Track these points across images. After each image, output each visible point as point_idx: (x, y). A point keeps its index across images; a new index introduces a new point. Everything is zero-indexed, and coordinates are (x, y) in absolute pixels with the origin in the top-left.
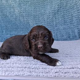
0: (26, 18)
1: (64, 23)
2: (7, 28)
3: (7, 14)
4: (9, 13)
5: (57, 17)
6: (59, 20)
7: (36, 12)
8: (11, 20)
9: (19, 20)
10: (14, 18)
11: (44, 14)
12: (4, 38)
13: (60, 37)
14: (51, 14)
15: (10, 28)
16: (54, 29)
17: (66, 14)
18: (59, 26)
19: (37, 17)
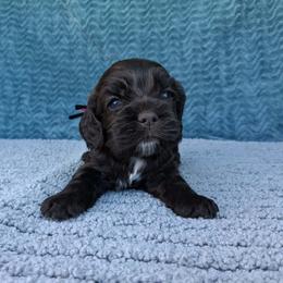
0: (112, 50)
1: (262, 71)
2: (35, 88)
3: (39, 33)
4: (46, 28)
5: (232, 48)
6: (239, 59)
7: (152, 26)
8: (53, 58)
9: (84, 58)
10: (63, 50)
11: (183, 34)
12: (25, 125)
13: (243, 127)
14: (209, 34)
15: (47, 85)
16: (221, 93)
17: (270, 39)
18: (239, 83)
19: (152, 44)
